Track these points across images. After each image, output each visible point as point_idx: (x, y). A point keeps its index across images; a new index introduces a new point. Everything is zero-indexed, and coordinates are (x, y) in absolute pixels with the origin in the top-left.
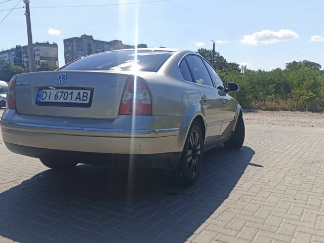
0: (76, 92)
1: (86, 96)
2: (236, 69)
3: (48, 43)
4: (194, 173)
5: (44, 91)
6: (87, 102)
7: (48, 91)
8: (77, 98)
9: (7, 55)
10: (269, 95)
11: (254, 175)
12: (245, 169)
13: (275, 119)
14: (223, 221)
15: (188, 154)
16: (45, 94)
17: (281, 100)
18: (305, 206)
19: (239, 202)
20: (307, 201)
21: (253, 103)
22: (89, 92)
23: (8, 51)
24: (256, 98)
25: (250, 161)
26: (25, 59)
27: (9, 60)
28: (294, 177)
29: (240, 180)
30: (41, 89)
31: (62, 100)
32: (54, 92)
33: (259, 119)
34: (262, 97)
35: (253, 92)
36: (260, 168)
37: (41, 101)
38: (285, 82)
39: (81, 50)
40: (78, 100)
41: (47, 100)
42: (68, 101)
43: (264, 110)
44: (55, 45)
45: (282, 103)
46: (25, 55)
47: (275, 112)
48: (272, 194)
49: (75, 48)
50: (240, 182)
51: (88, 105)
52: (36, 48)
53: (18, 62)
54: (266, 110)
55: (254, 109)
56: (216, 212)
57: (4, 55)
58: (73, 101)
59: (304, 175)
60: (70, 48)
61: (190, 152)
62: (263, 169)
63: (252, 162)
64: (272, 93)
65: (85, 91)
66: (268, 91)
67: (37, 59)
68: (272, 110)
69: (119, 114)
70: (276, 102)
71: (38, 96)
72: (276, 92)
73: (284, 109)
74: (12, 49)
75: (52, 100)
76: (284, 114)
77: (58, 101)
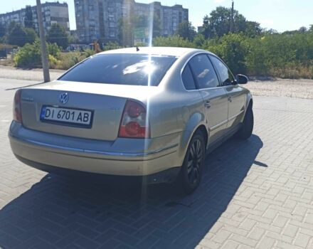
0: (77, 112)
1: (87, 117)
2: (257, 29)
3: (58, 3)
4: (195, 181)
5: (48, 108)
6: (88, 123)
7: (51, 109)
8: (78, 118)
9: (17, 15)
10: (289, 61)
11: (256, 179)
12: (248, 170)
13: (294, 89)
14: (216, 243)
15: (189, 165)
16: (48, 112)
17: (302, 68)
18: (300, 224)
19: (235, 217)
20: (303, 217)
21: (272, 70)
22: (90, 113)
23: (18, 12)
24: (275, 65)
25: (255, 157)
26: (36, 21)
27: (20, 21)
28: (297, 181)
29: (241, 186)
30: (44, 106)
31: (64, 120)
32: (57, 110)
33: (277, 90)
34: (282, 64)
35: (272, 58)
36: (265, 168)
37: (45, 118)
38: (309, 47)
39: (93, 9)
40: (79, 120)
41: (50, 118)
42: (70, 120)
43: (283, 78)
44: (65, 5)
45: (304, 71)
46: (35, 15)
47: (295, 80)
48: (270, 207)
49: (86, 7)
50: (241, 188)
51: (89, 126)
52: (46, 8)
53: (29, 23)
54: (285, 78)
55: (273, 76)
56: (211, 230)
57: (15, 16)
58: (75, 121)
59: (307, 179)
60: (81, 8)
61: (189, 164)
62: (267, 170)
63: (257, 159)
64: (293, 59)
65: (86, 112)
66: (288, 57)
67: (48, 20)
68: (292, 77)
69: (118, 137)
70: (297, 69)
71: (42, 113)
72: (297, 58)
73: (305, 77)
74: (22, 10)
75: (55, 118)
76: (305, 83)
77: (60, 120)
